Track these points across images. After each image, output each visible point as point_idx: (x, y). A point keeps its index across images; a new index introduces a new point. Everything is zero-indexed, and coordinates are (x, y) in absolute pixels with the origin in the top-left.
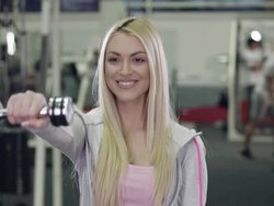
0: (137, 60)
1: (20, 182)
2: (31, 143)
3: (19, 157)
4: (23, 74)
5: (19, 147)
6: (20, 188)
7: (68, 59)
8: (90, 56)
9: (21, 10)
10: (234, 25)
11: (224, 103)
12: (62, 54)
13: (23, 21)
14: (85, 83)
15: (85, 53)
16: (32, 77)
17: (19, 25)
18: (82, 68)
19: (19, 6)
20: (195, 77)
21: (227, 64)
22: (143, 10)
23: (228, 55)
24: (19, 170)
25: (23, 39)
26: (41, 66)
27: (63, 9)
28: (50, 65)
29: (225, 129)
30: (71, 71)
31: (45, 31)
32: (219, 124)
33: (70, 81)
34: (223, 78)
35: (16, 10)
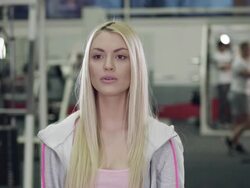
0: (120, 57)
1: (10, 175)
2: (20, 139)
3: (10, 152)
4: (12, 76)
5: (9, 144)
6: (11, 181)
7: (53, 62)
8: (74, 59)
9: (10, 18)
10: (204, 30)
11: (196, 100)
12: (47, 57)
13: (12, 28)
14: (69, 84)
15: (69, 57)
16: (21, 79)
17: (8, 31)
18: (66, 70)
19: (9, 14)
20: (170, 77)
21: (199, 64)
22: (122, 17)
23: (200, 57)
24: (10, 164)
25: (11, 43)
26: (29, 68)
27: (48, 17)
28: (37, 68)
29: (198, 124)
30: (56, 73)
31: (32, 36)
32: (192, 120)
33: (56, 82)
34: (196, 78)
35: (5, 18)
